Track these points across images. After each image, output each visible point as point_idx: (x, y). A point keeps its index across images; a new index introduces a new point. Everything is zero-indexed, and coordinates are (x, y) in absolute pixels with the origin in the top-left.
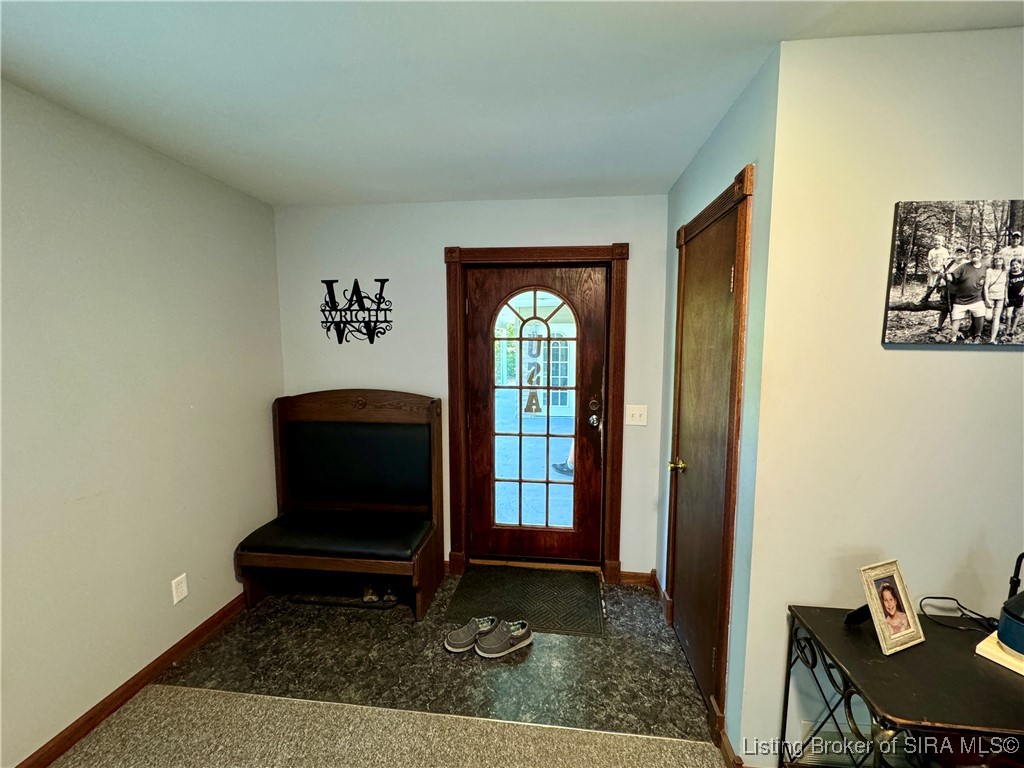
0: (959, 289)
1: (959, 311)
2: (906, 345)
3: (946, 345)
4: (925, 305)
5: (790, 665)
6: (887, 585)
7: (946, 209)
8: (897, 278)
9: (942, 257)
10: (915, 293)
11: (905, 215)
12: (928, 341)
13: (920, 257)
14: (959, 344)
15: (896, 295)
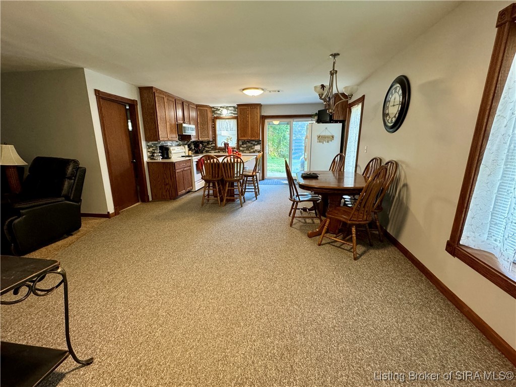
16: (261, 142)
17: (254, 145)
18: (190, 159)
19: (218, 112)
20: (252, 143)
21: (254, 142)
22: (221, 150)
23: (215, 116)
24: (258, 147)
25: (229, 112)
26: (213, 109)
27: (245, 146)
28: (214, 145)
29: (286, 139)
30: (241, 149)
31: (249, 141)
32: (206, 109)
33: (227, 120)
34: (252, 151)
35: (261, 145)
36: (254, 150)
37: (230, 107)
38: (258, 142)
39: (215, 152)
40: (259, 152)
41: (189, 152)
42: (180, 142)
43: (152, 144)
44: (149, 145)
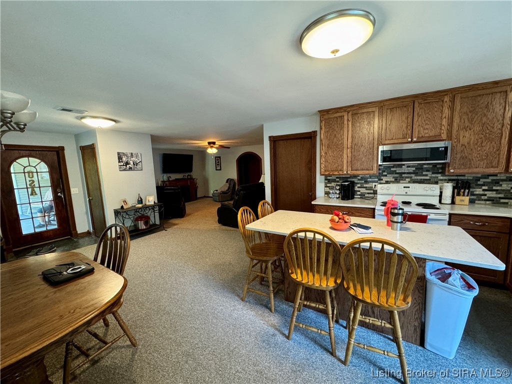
0: (127, 163)
1: (128, 166)
2: (122, 171)
3: (127, 170)
4: (123, 165)
5: (115, 218)
6: (125, 201)
7: (123, 153)
8: (119, 162)
9: (124, 159)
10: (122, 164)
11: (119, 154)
12: (125, 170)
13: (121, 159)
14: (129, 170)
15: (119, 164)
41: (458, 199)
42: (440, 175)
43: (337, 178)
44: (329, 179)
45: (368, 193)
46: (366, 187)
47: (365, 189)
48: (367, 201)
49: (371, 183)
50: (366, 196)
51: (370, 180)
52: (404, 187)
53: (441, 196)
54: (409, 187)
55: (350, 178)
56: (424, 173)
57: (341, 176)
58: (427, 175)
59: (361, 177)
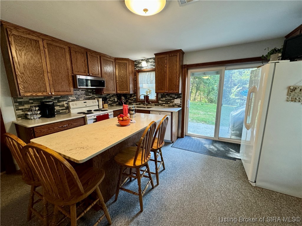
16: (182, 95)
17: (174, 98)
18: (84, 117)
19: (140, 65)
20: (171, 97)
21: (173, 96)
22: (142, 102)
23: (137, 69)
24: (178, 101)
25: (149, 64)
26: (135, 63)
27: (164, 99)
28: (135, 97)
29: (214, 90)
30: (160, 102)
31: (168, 94)
32: (125, 62)
33: (148, 73)
34: (171, 104)
35: (182, 99)
36: (174, 104)
37: (150, 59)
38: (178, 96)
39: (136, 104)
40: (179, 106)
41: (105, 105)
42: (95, 95)
43: (30, 99)
44: (21, 102)
45: (62, 110)
46: (59, 106)
47: (59, 107)
48: (62, 116)
49: (63, 102)
50: (60, 112)
51: (62, 99)
52: (84, 102)
53: (98, 105)
54: (86, 102)
55: (44, 99)
56: (89, 94)
57: (35, 98)
58: (90, 95)
59: (54, 98)
